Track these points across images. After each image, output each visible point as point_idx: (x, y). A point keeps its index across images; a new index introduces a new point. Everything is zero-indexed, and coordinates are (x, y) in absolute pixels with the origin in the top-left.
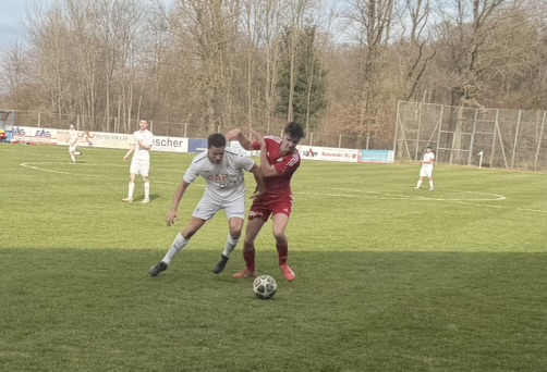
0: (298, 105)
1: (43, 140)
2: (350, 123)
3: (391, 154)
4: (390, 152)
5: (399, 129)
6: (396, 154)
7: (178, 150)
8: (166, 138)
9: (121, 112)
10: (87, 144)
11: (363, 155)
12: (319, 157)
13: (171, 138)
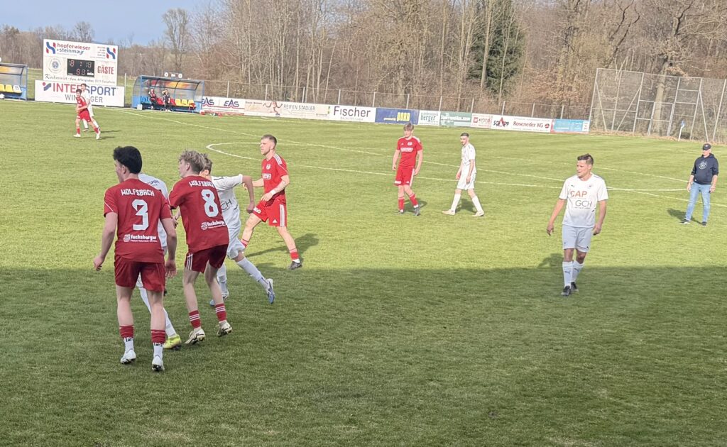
0: (493, 70)
1: (231, 110)
2: (545, 90)
3: (586, 124)
4: (585, 122)
5: (597, 97)
6: (591, 123)
7: (365, 120)
8: (353, 108)
9: (310, 77)
10: (274, 115)
11: (557, 125)
12: (510, 127)
13: (358, 108)
